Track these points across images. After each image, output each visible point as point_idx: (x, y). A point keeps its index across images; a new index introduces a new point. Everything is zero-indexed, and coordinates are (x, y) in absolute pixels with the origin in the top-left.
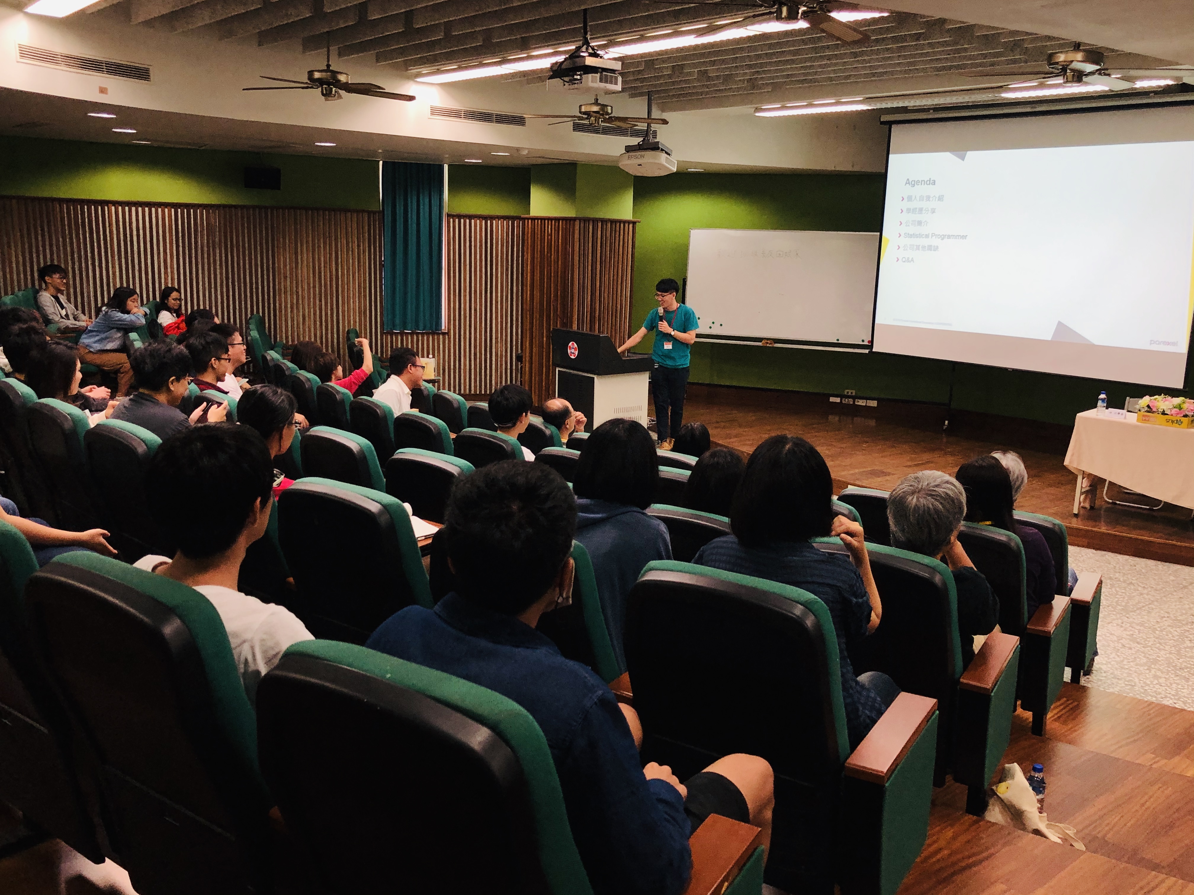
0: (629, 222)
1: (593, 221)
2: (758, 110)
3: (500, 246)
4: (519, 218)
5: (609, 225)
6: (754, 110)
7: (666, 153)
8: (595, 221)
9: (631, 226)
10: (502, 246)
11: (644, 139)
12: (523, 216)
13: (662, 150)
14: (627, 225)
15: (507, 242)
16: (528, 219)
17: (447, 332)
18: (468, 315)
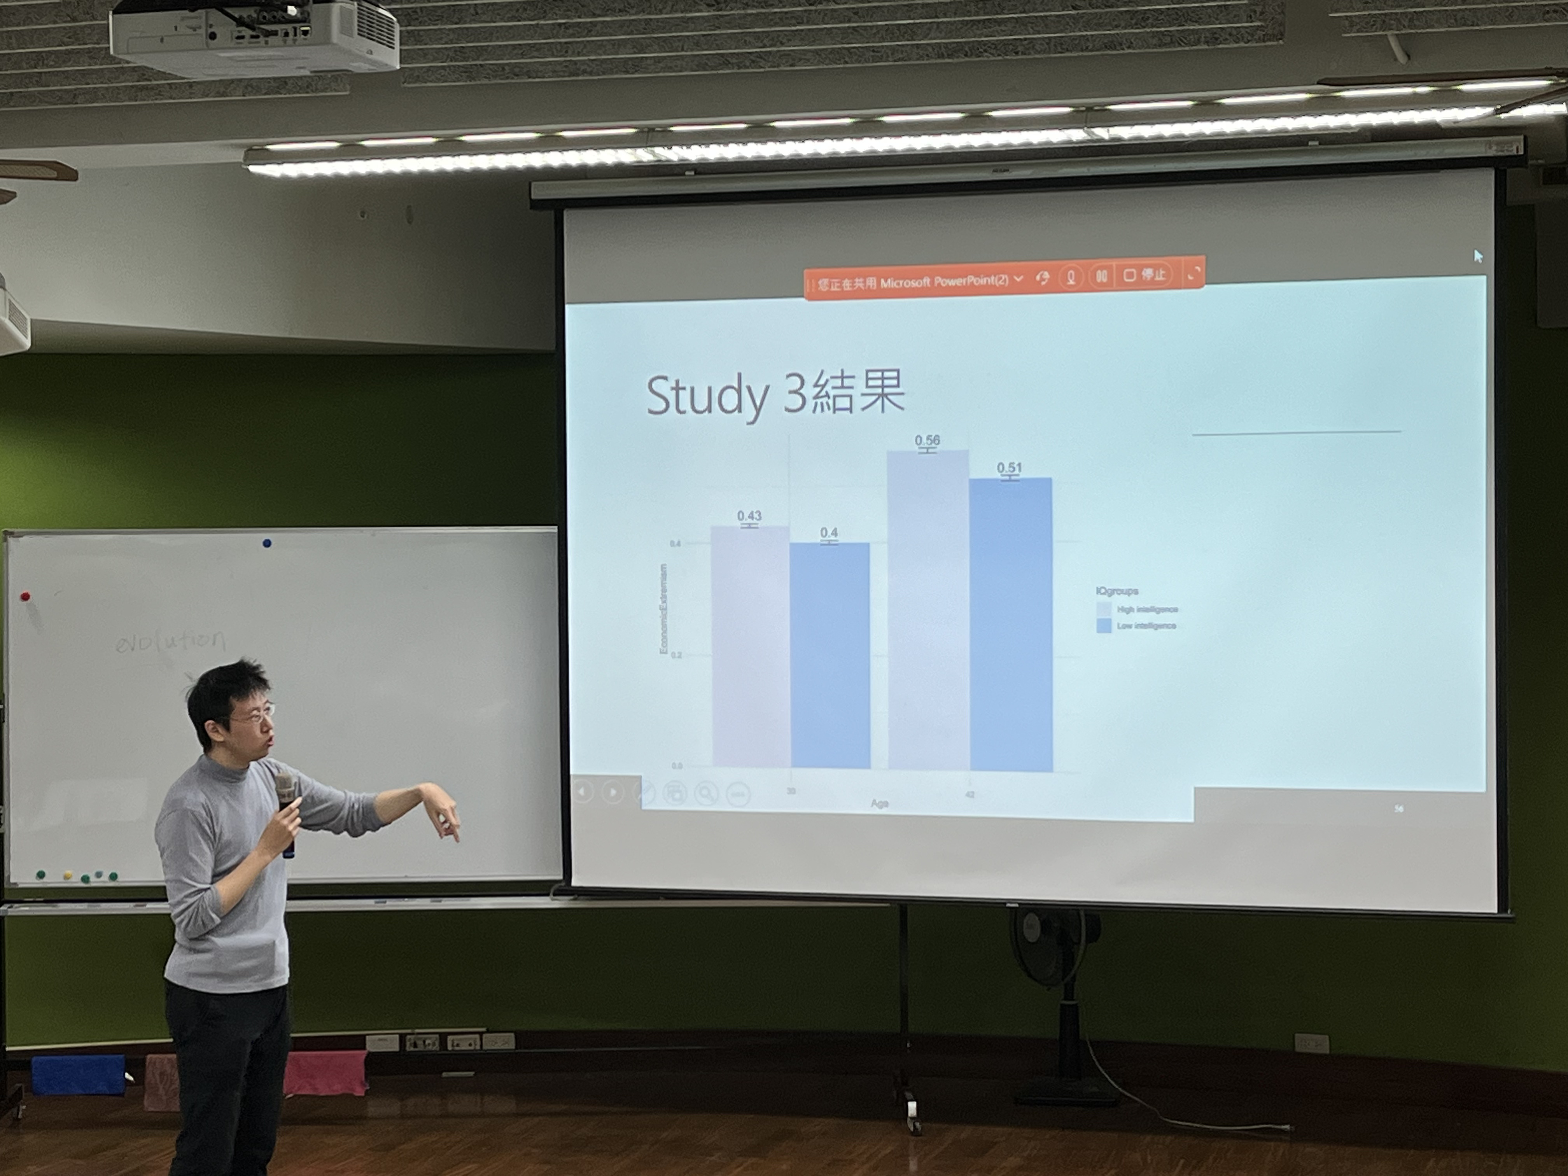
2: (255, 154)
6: (242, 152)
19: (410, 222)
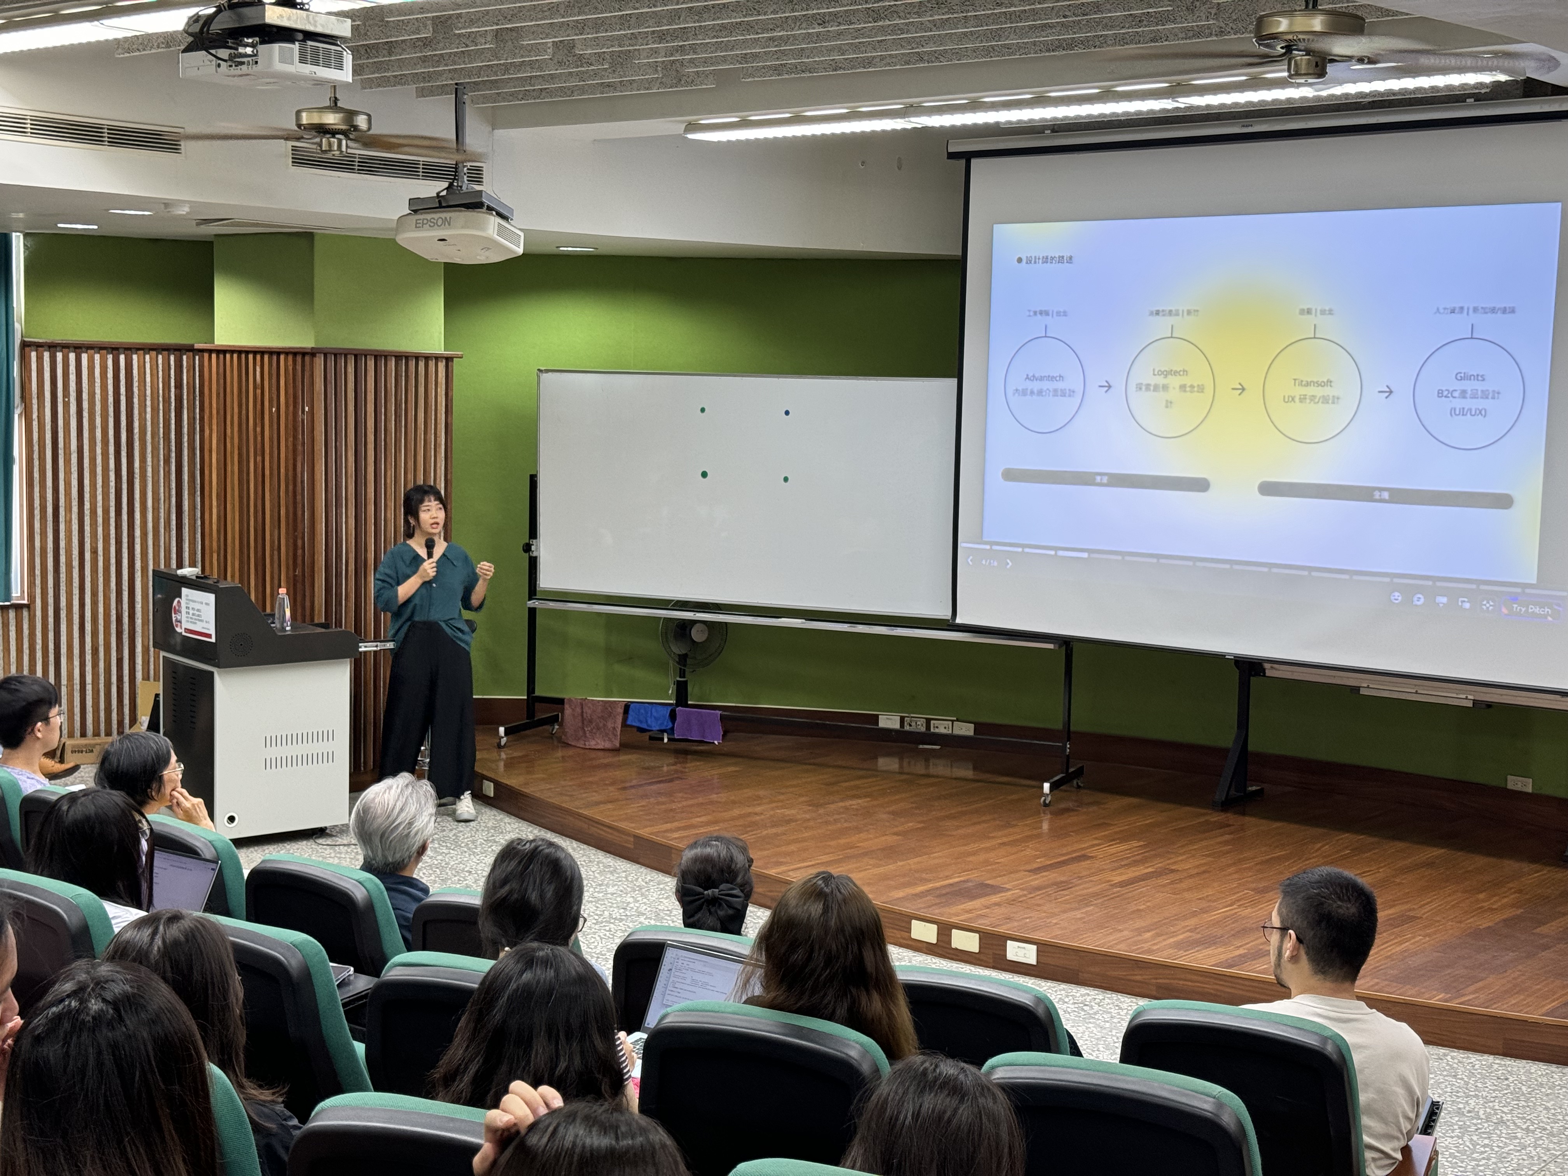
0: (437, 358)
1: (356, 356)
2: (693, 127)
3: (149, 409)
4: (190, 349)
5: (392, 363)
6: (683, 126)
7: (500, 215)
8: (359, 355)
9: (442, 366)
10: (155, 410)
11: (451, 185)
12: (197, 346)
13: (490, 209)
14: (432, 364)
15: (167, 401)
16: (210, 351)
17: (25, 602)
18: (76, 563)
19: (899, 168)
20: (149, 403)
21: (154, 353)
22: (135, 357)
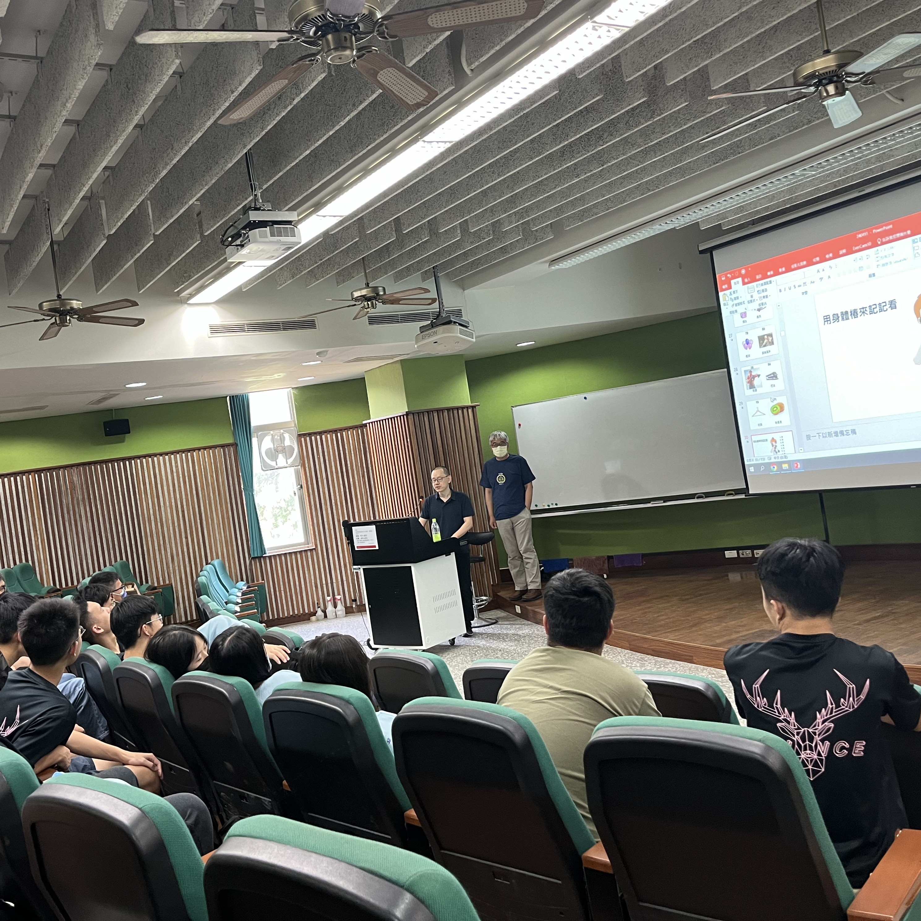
0: (468, 407)
5: (446, 413)
6: (548, 264)
7: (461, 325)
8: (429, 412)
9: (470, 411)
11: (438, 317)
12: (364, 422)
13: (455, 323)
14: (465, 410)
16: (369, 423)
17: (314, 547)
18: (332, 528)
20: (352, 452)
21: (351, 430)
22: (344, 433)
